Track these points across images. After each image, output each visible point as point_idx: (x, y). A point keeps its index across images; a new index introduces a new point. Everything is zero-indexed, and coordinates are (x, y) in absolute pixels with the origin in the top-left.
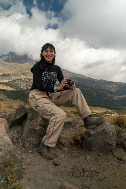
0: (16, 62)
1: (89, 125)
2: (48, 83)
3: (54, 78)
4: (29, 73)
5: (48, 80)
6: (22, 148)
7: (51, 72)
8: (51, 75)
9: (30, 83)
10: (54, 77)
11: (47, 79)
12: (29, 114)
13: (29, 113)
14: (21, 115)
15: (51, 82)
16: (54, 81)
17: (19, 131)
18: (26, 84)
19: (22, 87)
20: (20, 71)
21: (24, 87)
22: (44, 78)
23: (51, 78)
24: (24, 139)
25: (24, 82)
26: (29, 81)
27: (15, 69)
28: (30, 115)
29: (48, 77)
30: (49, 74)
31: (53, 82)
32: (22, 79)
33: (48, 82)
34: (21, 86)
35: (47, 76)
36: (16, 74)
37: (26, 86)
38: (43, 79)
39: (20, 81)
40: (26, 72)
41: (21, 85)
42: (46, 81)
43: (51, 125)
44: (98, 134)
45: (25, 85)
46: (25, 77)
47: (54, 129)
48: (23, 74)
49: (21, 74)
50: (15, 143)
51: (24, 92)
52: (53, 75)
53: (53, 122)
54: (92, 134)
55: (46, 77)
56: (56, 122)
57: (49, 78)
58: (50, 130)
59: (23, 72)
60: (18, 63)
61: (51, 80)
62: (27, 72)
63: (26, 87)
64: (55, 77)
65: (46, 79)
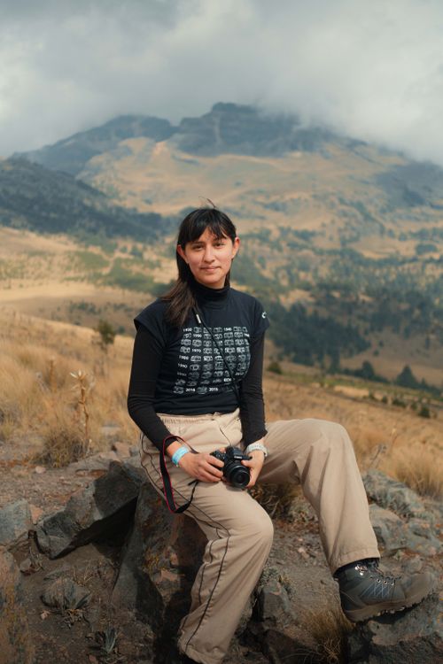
0: (244, 152)
1: (359, 602)
2: (214, 377)
3: (236, 354)
4: (306, 200)
5: (213, 362)
6: (88, 655)
7: (224, 326)
8: (223, 339)
9: (305, 252)
10: (239, 350)
11: (206, 363)
12: (141, 505)
13: (142, 502)
14: (112, 505)
15: (224, 370)
16: (237, 367)
17: (101, 569)
18: (289, 259)
19: (267, 273)
20: (260, 192)
21: (276, 273)
22: (193, 359)
23: (224, 354)
24: (113, 609)
25: (280, 250)
26: (301, 242)
27: (238, 184)
28: (143, 512)
29: (207, 351)
30: (213, 339)
31: (235, 370)
32: (269, 232)
33: (213, 371)
34: (264, 267)
35: (202, 347)
36: (243, 208)
37: (288, 269)
38: (189, 362)
39: (260, 245)
40: (287, 197)
41: (262, 261)
42: (201, 371)
43: (206, 573)
44: (404, 653)
45: (285, 263)
46: (284, 223)
47: (217, 589)
48: (275, 207)
49: (266, 206)
50: (72, 624)
51: (277, 298)
52: (234, 338)
53: (215, 562)
54: (375, 645)
55: (202, 355)
56: (224, 564)
57: (214, 355)
58: (202, 594)
59: (273, 199)
60: (255, 153)
61: (226, 364)
62: (295, 196)
63: (289, 273)
64: (244, 346)
65: (202, 363)
